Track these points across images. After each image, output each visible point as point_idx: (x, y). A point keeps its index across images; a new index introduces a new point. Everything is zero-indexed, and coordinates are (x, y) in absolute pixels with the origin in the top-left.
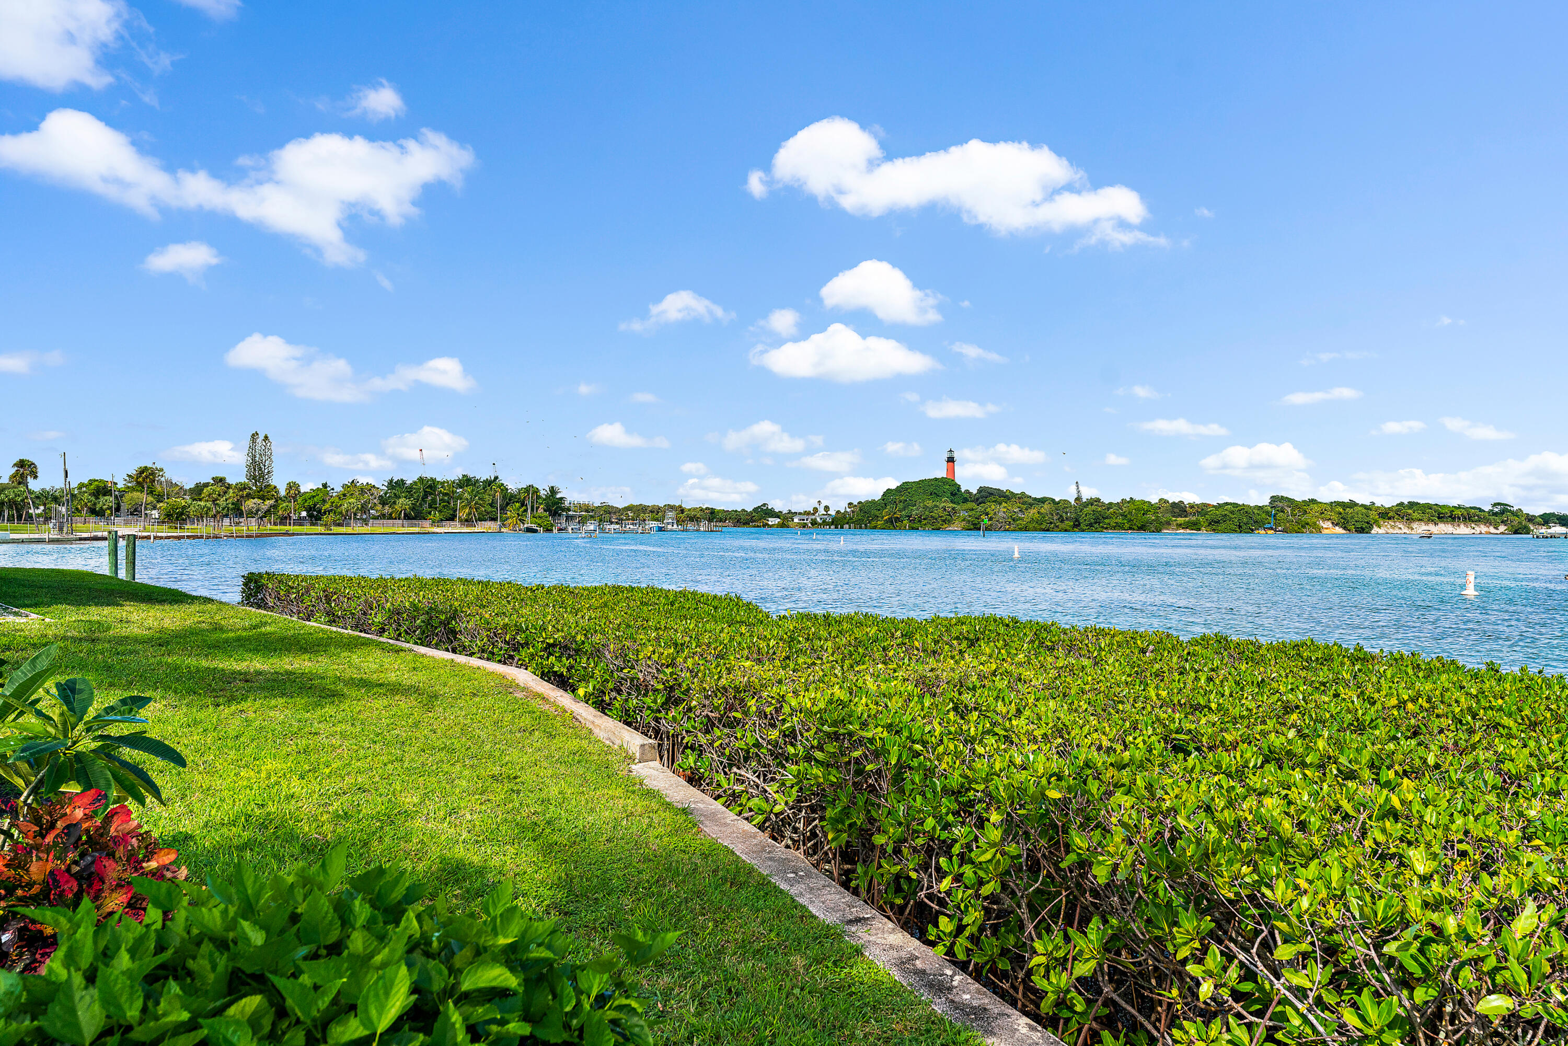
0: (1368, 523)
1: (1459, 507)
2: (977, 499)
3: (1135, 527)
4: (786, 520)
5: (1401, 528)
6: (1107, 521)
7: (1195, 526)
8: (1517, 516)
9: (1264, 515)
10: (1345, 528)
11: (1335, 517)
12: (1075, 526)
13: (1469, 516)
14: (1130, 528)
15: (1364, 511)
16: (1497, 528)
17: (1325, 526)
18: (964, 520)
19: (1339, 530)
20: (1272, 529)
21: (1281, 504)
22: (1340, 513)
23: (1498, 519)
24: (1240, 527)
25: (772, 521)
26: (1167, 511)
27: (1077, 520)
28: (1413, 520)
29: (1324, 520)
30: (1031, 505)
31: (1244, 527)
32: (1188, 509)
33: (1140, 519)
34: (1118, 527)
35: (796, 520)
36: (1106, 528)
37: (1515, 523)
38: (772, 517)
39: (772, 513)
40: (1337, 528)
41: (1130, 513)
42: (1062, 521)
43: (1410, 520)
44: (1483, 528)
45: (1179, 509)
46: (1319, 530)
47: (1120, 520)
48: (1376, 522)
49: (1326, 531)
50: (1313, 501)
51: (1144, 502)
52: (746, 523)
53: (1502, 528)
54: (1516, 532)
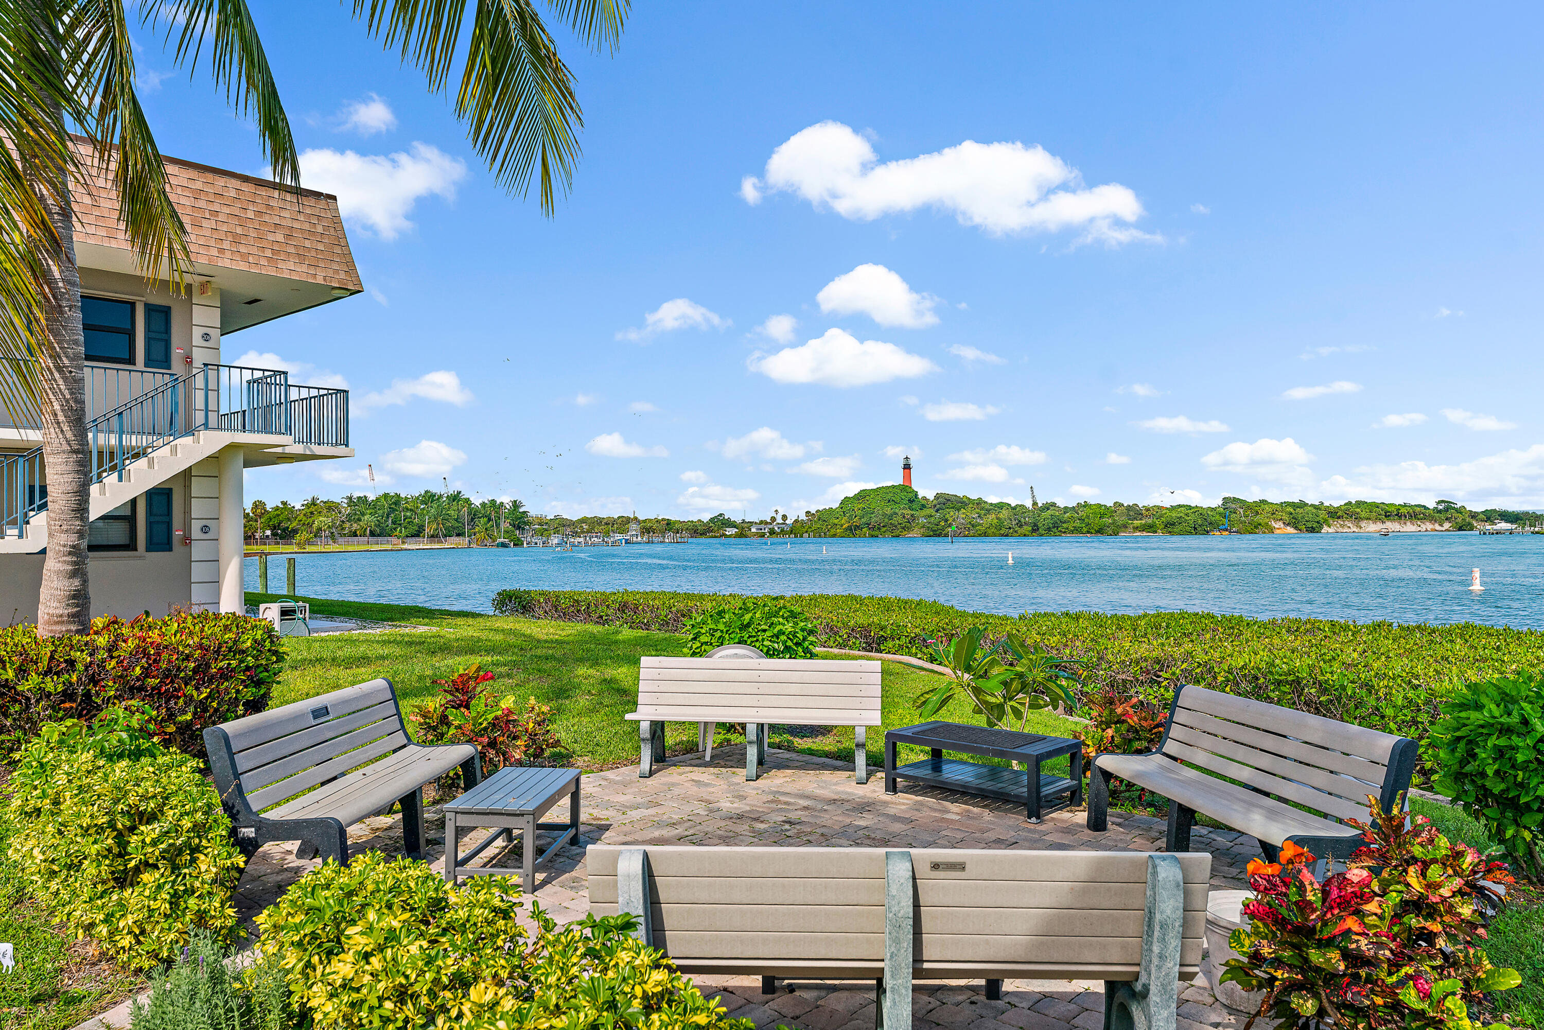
0: (1318, 522)
1: (1405, 505)
2: (935, 506)
3: (1093, 531)
4: (743, 530)
5: (1351, 527)
6: (1065, 525)
7: (1151, 528)
8: (1461, 513)
9: (1218, 517)
10: (1296, 528)
11: (1286, 518)
12: (1034, 531)
13: (1415, 514)
14: (1088, 532)
15: (1314, 511)
16: (1441, 525)
17: (1277, 526)
18: (923, 527)
19: (1290, 530)
20: (1227, 530)
21: (1234, 506)
22: (1291, 514)
23: (1443, 516)
24: (1195, 528)
25: (730, 531)
26: (1122, 514)
27: (1035, 525)
28: (1362, 519)
29: (1276, 520)
30: (988, 510)
31: (1199, 529)
32: (1144, 512)
33: (1097, 522)
34: (1077, 531)
35: (753, 530)
36: (1065, 532)
37: (1459, 520)
38: (729, 527)
39: (729, 524)
40: (1288, 528)
41: (1088, 517)
42: (1021, 526)
43: (1358, 519)
44: (1429, 526)
45: (1134, 512)
46: (1271, 530)
47: (1078, 524)
48: (1326, 521)
49: (1278, 531)
50: (1263, 502)
51: (1099, 506)
52: (703, 534)
53: (1447, 525)
54: (1460, 529)
